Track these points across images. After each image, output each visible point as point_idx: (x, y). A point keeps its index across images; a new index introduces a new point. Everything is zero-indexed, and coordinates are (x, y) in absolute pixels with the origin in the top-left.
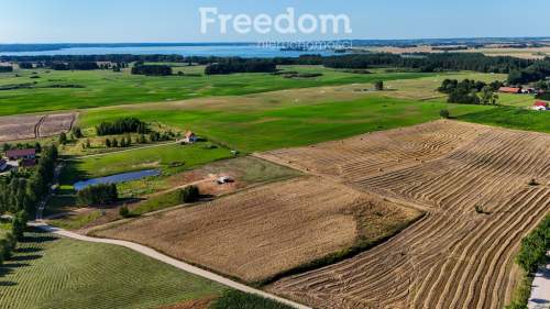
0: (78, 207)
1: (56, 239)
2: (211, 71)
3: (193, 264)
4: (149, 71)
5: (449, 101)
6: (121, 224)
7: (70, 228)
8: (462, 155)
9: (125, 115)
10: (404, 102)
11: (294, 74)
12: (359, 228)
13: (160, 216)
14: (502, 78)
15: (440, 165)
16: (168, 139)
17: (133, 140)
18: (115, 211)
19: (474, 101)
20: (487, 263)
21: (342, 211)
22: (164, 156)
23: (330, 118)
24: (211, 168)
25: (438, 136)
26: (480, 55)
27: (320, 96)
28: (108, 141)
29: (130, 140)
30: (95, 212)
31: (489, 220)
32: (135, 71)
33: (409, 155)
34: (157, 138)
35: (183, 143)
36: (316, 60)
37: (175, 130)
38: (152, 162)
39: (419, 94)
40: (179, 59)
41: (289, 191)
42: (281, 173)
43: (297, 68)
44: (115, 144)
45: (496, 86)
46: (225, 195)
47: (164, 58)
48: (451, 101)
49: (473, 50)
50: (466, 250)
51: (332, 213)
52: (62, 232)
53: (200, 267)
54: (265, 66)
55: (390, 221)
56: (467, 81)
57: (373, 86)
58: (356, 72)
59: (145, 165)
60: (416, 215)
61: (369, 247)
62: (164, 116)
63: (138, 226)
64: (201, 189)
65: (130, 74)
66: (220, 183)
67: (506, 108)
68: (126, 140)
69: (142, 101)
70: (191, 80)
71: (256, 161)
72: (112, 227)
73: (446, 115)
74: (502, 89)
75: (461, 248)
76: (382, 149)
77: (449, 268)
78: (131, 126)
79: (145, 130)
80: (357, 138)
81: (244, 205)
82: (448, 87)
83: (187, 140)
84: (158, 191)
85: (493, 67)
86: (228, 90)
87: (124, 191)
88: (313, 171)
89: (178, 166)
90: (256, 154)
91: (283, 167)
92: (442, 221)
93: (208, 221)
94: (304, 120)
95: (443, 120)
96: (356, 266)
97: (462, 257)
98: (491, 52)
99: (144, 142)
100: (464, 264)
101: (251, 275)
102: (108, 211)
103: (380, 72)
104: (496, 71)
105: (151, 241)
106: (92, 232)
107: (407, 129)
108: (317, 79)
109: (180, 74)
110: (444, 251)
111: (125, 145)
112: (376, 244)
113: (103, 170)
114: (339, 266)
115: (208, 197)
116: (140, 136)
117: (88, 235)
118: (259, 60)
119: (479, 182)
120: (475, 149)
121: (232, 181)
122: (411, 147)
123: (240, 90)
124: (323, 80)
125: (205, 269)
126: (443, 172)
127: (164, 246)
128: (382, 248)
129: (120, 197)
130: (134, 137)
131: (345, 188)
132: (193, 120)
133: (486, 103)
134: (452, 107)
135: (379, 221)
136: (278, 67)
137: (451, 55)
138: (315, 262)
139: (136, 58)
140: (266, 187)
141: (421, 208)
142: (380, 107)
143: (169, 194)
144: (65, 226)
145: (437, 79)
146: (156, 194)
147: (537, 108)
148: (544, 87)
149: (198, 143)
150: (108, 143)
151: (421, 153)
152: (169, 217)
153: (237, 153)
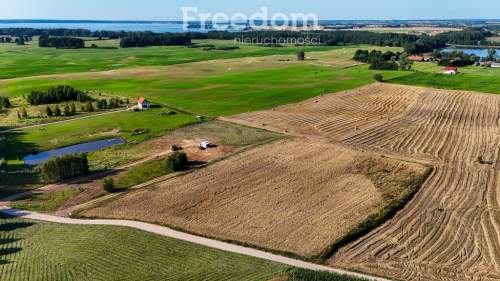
0: (44, 184)
1: (30, 224)
2: (126, 44)
3: (229, 242)
4: (59, 44)
5: (371, 68)
6: (109, 201)
7: (43, 210)
9: (56, 84)
10: (330, 69)
11: (212, 47)
12: (378, 186)
13: (153, 187)
15: (405, 122)
16: (117, 106)
17: (78, 109)
18: (98, 185)
19: (392, 67)
21: (348, 170)
22: (121, 124)
23: (273, 84)
24: (182, 134)
26: (366, 32)
27: (249, 65)
28: (49, 110)
29: (74, 109)
30: (66, 188)
32: (43, 44)
33: (370, 114)
34: (103, 105)
35: (137, 110)
36: (227, 36)
37: (123, 98)
38: (110, 130)
39: (339, 63)
40: (87, 33)
41: (282, 153)
42: (260, 135)
43: (210, 42)
44: (58, 113)
46: (216, 161)
51: (340, 173)
52: (34, 216)
53: (239, 244)
54: (180, 39)
55: (400, 177)
56: (375, 51)
57: (296, 56)
59: (103, 134)
61: (401, 206)
62: (97, 85)
63: (134, 202)
64: (188, 155)
65: (38, 47)
66: (203, 148)
68: (71, 110)
69: (64, 72)
71: (226, 124)
72: (100, 205)
73: (379, 79)
76: (342, 110)
78: (67, 95)
79: (85, 98)
80: (312, 101)
81: (245, 171)
82: (360, 57)
83: (140, 106)
84: (134, 161)
85: (387, 41)
86: (153, 60)
87: (94, 163)
88: (292, 133)
89: (143, 135)
90: (221, 118)
91: (259, 130)
93: (213, 190)
94: (251, 86)
95: (378, 84)
96: (402, 227)
99: (91, 110)
101: (305, 248)
102: (85, 186)
103: (289, 45)
104: (391, 45)
105: (161, 219)
107: (350, 92)
108: (236, 51)
109: (94, 46)
110: (479, 204)
111: (70, 114)
113: (55, 141)
114: (386, 228)
115: (199, 164)
116: (84, 105)
117: (72, 217)
118: (171, 34)
121: (214, 146)
123: (165, 61)
124: (243, 52)
125: (246, 245)
127: (179, 221)
129: (91, 169)
130: (78, 105)
131: (337, 147)
133: (403, 69)
135: (391, 177)
136: (193, 41)
138: (361, 226)
139: (38, 32)
140: (256, 150)
141: (424, 162)
142: (312, 74)
143: (150, 162)
144: (36, 208)
146: (134, 164)
147: (448, 72)
148: (439, 56)
149: (155, 110)
150: (50, 113)
151: (380, 112)
152: (165, 188)
153: (202, 118)
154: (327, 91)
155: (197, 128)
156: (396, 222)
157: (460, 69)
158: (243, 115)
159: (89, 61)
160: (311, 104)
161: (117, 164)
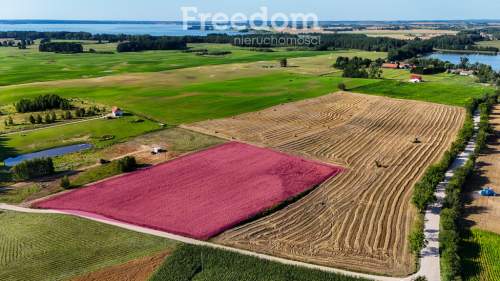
0: (15, 182)
2: (123, 49)
4: (58, 48)
5: (343, 76)
6: (62, 196)
7: (12, 202)
8: (359, 121)
9: (43, 92)
10: (306, 77)
11: (205, 52)
12: (285, 185)
13: (101, 186)
14: (384, 55)
15: (343, 130)
16: (94, 114)
17: (58, 117)
18: (57, 183)
19: (363, 75)
20: (389, 205)
21: (268, 172)
22: (93, 131)
23: (245, 92)
24: (142, 140)
25: (338, 106)
26: (364, 36)
27: (233, 72)
28: (32, 118)
29: (54, 116)
30: (33, 185)
31: (386, 172)
32: (43, 48)
33: (316, 122)
34: (82, 114)
35: (110, 118)
36: (223, 39)
37: (100, 106)
38: (82, 136)
39: (317, 70)
40: (88, 36)
41: (219, 157)
42: (210, 141)
43: (206, 46)
44: (40, 121)
45: (380, 62)
46: (161, 164)
47: (72, 35)
48: (346, 75)
49: (357, 32)
50: (372, 197)
51: (260, 174)
54: (176, 44)
55: (308, 178)
56: (356, 58)
57: (279, 63)
58: (261, 51)
59: (75, 140)
60: (329, 172)
61: (294, 200)
62: (84, 92)
63: (83, 196)
64: (137, 159)
65: (38, 52)
66: (154, 153)
67: (390, 81)
68: (51, 117)
69: (57, 78)
70: (104, 57)
71: (184, 132)
72: (55, 198)
73: (343, 87)
74: (384, 65)
75: (368, 195)
76: (294, 118)
77: (361, 212)
78: (52, 103)
79: (68, 107)
80: (272, 109)
81: (181, 172)
82: (341, 63)
83: (113, 115)
84: (94, 163)
85: (375, 46)
86: (144, 66)
87: (59, 165)
88: (238, 139)
89: (109, 139)
90: (183, 126)
91: (210, 137)
92: (351, 175)
93: (148, 188)
94: (222, 94)
95: (340, 92)
96: (285, 216)
97: (370, 202)
98: (373, 33)
99: (70, 118)
100: (372, 207)
102: (47, 184)
103: (282, 51)
104: (378, 50)
105: (99, 209)
106: (35, 203)
107: (311, 100)
108: (227, 56)
109: (92, 51)
110: (355, 199)
111: (53, 121)
112: (299, 197)
113: (32, 146)
114: (273, 217)
115: (146, 166)
116: (65, 113)
117: (32, 207)
118: (169, 38)
119: (376, 142)
120: (369, 116)
121: (165, 151)
122: (317, 116)
123: (155, 67)
124: (233, 58)
125: (156, 228)
126: (346, 135)
127: (113, 211)
128: (305, 200)
129: (56, 170)
130: (59, 113)
132: (113, 96)
133: (373, 77)
134: (346, 81)
135: (300, 178)
136: (188, 45)
137: (340, 35)
138: (252, 215)
139: (41, 35)
141: (333, 165)
142: (286, 82)
145: (332, 57)
146: (93, 166)
147: (413, 81)
148: (416, 63)
149: (125, 117)
150: (32, 120)
151: (326, 120)
152: (111, 186)
153: (165, 126)
154: (290, 100)
155: (157, 135)
156: (283, 212)
157: (425, 78)
158: (202, 123)
159: (83, 67)
160: (269, 113)
161: (80, 166)
